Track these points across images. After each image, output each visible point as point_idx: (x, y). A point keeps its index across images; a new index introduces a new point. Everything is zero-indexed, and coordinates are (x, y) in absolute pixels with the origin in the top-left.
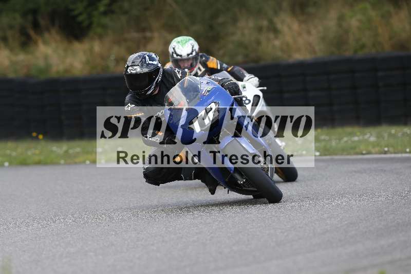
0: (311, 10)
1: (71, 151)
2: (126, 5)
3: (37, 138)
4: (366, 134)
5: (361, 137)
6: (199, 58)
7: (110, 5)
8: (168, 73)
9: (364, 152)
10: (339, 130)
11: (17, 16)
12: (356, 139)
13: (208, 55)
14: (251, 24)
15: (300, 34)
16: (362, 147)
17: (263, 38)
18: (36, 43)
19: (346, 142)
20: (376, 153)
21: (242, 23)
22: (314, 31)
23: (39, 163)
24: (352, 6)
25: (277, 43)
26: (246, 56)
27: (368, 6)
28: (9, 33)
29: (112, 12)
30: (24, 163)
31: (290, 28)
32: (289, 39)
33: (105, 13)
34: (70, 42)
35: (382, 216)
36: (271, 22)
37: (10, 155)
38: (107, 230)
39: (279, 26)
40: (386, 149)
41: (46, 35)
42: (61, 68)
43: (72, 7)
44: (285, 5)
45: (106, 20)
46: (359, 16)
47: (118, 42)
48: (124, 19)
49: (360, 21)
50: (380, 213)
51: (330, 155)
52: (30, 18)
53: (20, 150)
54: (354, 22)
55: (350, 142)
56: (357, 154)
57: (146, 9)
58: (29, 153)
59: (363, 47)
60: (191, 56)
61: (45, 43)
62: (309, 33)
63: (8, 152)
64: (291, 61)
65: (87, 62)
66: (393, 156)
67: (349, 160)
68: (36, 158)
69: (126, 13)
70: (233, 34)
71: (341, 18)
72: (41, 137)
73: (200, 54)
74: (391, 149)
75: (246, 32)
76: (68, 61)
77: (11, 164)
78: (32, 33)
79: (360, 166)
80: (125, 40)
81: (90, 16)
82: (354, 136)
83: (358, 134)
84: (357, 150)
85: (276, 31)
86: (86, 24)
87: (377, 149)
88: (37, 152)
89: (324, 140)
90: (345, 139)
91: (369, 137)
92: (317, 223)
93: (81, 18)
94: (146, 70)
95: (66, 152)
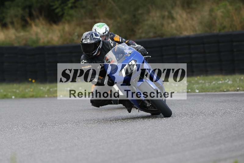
0: (194, 6)
1: (51, 90)
2: (84, 3)
3: (31, 81)
4: (226, 80)
5: (223, 81)
6: (110, 35)
7: (74, 3)
8: (106, 43)
9: (225, 90)
10: (210, 77)
11: (20, 9)
12: (220, 82)
13: (114, 33)
14: (158, 14)
15: (187, 20)
16: (224, 88)
17: (165, 23)
18: (31, 25)
19: (214, 84)
20: (232, 91)
21: (153, 14)
22: (195, 19)
23: (32, 97)
24: (218, 4)
25: (173, 25)
26: (155, 33)
27: (228, 4)
28: (15, 20)
29: (76, 7)
30: (24, 97)
31: (181, 16)
32: (180, 23)
33: (72, 8)
34: (51, 25)
35: (235, 128)
36: (170, 13)
37: (15, 92)
38: (73, 136)
39: (175, 15)
40: (238, 88)
41: (37, 21)
42: (46, 40)
43: (52, 4)
44: (178, 3)
45: (72, 12)
46: (222, 10)
47: (79, 25)
48: (83, 11)
49: (223, 12)
50: (235, 126)
51: (205, 92)
52: (27, 10)
53: (21, 89)
54: (219, 13)
55: (216, 84)
56: (221, 91)
57: (96, 5)
58: (27, 91)
59: (224, 27)
60: (105, 34)
61: (36, 25)
62: (192, 19)
63: (14, 90)
64: (182, 36)
65: (61, 37)
66: (242, 92)
67: (215, 95)
68: (31, 94)
69: (84, 7)
70: (147, 20)
71: (211, 10)
72: (34, 81)
73: (110, 33)
74: (241, 88)
75: (155, 19)
76: (50, 36)
77: (16, 97)
78: (28, 19)
79: (223, 99)
80: (84, 24)
81: (63, 10)
82: (219, 81)
83: (222, 79)
84: (221, 89)
85: (173, 18)
86: (60, 14)
87: (232, 88)
88: (32, 90)
89: (201, 83)
90: (214, 82)
91: (228, 81)
92: (197, 132)
93: (57, 11)
94: (93, 42)
95: (48, 90)
